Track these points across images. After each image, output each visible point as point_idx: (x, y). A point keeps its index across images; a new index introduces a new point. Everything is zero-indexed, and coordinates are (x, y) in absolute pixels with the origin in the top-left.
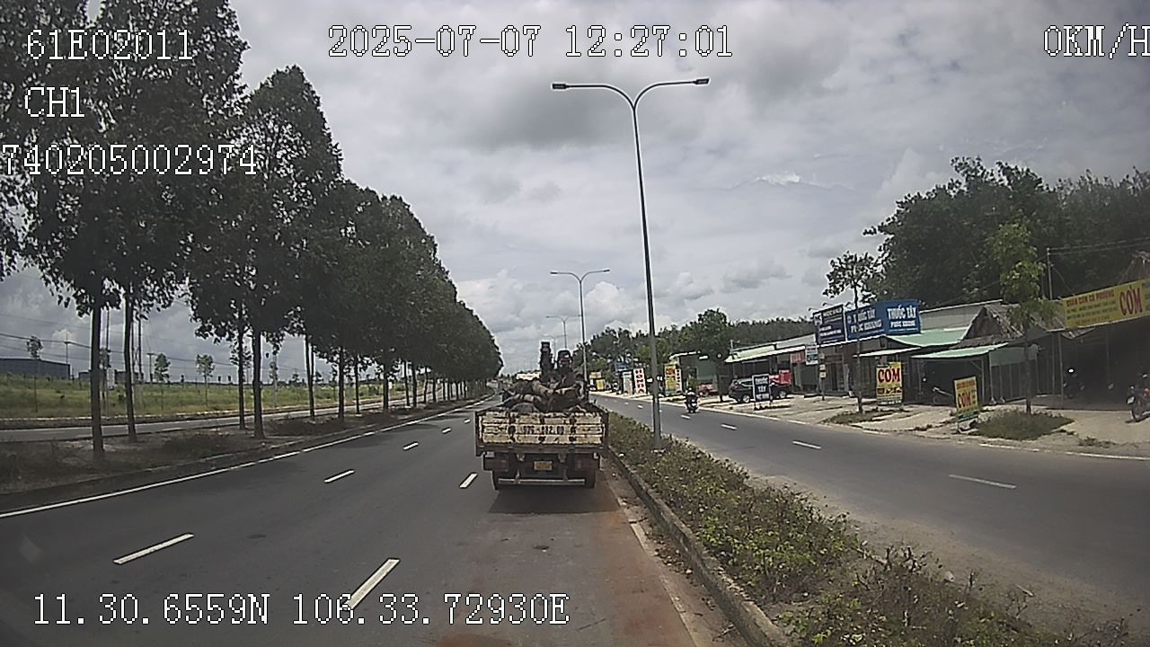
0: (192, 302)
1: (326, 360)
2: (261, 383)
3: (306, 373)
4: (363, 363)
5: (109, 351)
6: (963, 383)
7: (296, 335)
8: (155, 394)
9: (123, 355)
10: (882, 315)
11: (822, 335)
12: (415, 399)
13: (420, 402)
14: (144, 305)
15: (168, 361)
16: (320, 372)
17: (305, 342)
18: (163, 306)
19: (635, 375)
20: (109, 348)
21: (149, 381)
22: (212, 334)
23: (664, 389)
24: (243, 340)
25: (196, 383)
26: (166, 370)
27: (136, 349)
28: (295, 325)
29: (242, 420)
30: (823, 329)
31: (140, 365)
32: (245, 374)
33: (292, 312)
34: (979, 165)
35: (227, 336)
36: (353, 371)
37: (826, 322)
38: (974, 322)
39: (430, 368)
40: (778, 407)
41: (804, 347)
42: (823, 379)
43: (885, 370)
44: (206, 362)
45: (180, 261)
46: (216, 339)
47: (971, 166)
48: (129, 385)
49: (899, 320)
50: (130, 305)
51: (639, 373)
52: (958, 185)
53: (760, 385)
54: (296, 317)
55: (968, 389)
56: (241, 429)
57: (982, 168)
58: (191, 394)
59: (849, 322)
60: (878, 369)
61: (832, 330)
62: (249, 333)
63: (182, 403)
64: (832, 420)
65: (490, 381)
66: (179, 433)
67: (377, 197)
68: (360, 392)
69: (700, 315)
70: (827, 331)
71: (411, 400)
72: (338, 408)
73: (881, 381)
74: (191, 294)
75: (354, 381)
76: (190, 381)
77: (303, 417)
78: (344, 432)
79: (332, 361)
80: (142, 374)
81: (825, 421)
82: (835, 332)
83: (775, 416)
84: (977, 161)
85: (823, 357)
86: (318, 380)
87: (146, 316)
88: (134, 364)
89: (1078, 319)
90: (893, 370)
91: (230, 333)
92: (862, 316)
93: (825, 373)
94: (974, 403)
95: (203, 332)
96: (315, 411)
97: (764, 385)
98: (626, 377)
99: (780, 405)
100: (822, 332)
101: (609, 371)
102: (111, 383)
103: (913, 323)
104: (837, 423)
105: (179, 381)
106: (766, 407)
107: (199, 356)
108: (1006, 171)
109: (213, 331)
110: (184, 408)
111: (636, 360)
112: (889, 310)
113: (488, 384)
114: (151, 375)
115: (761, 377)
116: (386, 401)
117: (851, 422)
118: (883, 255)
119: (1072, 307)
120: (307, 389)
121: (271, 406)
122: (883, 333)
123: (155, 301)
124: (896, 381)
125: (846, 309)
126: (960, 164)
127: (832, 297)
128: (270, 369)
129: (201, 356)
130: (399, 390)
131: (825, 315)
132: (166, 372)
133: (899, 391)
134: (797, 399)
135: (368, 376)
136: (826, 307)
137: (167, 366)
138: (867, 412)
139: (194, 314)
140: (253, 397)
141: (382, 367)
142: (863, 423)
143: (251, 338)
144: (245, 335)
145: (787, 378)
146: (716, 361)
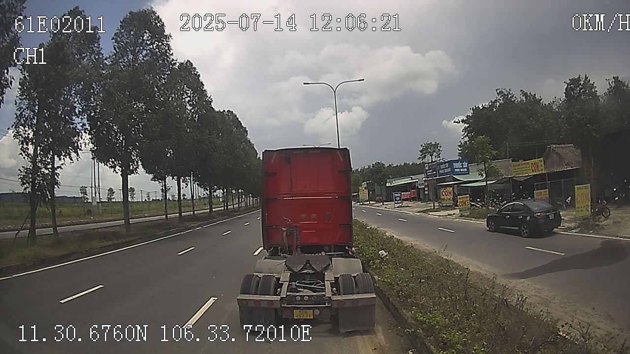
10: (451, 166)
11: (427, 174)
23: (359, 199)
37: (430, 168)
40: (406, 206)
42: (426, 194)
43: (445, 191)
47: (505, 93)
49: (459, 168)
53: (397, 197)
59: (439, 168)
70: (430, 172)
73: (443, 195)
81: (418, 212)
82: (433, 173)
85: (427, 185)
90: (449, 191)
94: (468, 205)
103: (466, 170)
104: (423, 213)
106: (400, 207)
112: (454, 164)
115: (397, 194)
122: (451, 174)
126: (500, 92)
131: (429, 165)
134: (417, 204)
138: (437, 208)
142: (433, 213)
145: (414, 194)
146: (380, 186)
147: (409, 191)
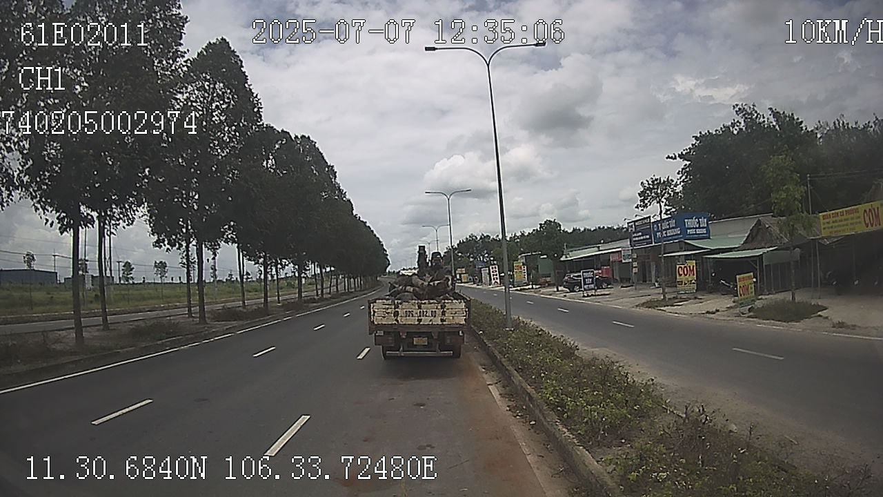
0: (149, 221)
1: (253, 263)
2: (205, 281)
3: (238, 273)
4: (281, 264)
5: (87, 261)
6: (743, 278)
7: (230, 243)
8: (123, 292)
9: (97, 263)
10: (680, 224)
11: (634, 239)
12: (322, 292)
13: (327, 293)
14: (113, 225)
15: (133, 266)
16: (250, 272)
17: (237, 250)
18: (128, 225)
19: (491, 270)
20: (87, 258)
21: (118, 282)
22: (165, 245)
23: (513, 281)
24: (190, 249)
25: (155, 283)
26: (131, 274)
27: (107, 258)
28: (229, 236)
29: (190, 310)
30: (635, 235)
31: (111, 270)
32: (192, 275)
33: (227, 227)
34: (754, 110)
35: (177, 246)
36: (274, 270)
37: (638, 229)
38: (751, 230)
39: (333, 267)
40: (602, 295)
41: (620, 249)
42: (635, 273)
43: (683, 266)
44: (161, 266)
45: (139, 190)
46: (168, 249)
47: (748, 110)
48: (102, 286)
49: (693, 228)
50: (102, 224)
51: (494, 270)
52: (738, 124)
53: (587, 278)
54: (230, 230)
55: (747, 282)
56: (188, 317)
57: (756, 112)
58: (151, 291)
59: (656, 229)
60: (678, 266)
61: (642, 235)
62: (194, 243)
63: (144, 299)
64: (643, 305)
65: (380, 276)
66: (141, 322)
67: (290, 136)
68: (280, 286)
69: (541, 224)
70: (638, 237)
71: (320, 292)
72: (263, 300)
73: (680, 275)
74: (149, 215)
75: (275, 278)
76: (150, 282)
77: (236, 307)
78: (268, 317)
79: (258, 263)
80: (113, 277)
81: (637, 306)
82: (644, 237)
83: (599, 302)
84: (752, 107)
85: (635, 257)
86: (248, 278)
87: (115, 233)
88: (106, 270)
89: (831, 230)
90: (690, 267)
91: (179, 244)
92: (665, 225)
93: (637, 269)
94: (752, 293)
95: (158, 244)
96: (246, 302)
97: (590, 278)
98: (484, 272)
99: (602, 293)
100: (635, 237)
101: (471, 268)
102: (89, 285)
103: (704, 231)
104: (647, 307)
105: (142, 282)
106: (592, 295)
107: (156, 262)
108: (776, 114)
109: (166, 243)
110: (144, 303)
111: (492, 259)
112: (686, 220)
113: (378, 279)
114: (120, 278)
115: (588, 272)
116: (300, 292)
117: (657, 307)
118: (681, 178)
119: (827, 220)
120: (239, 285)
121: (212, 299)
122: (681, 238)
123: (121, 221)
124: (691, 275)
125: (652, 220)
126: (740, 109)
127: (642, 210)
128: (212, 271)
129: (158, 262)
130: (310, 284)
131: (636, 224)
132: (131, 275)
133: (694, 283)
134: (616, 290)
135: (286, 274)
136: (638, 218)
137: (132, 269)
138: (669, 299)
139: (152, 231)
140: (197, 292)
141: (297, 267)
142: (666, 307)
143: (195, 247)
144: (191, 245)
146: (552, 260)
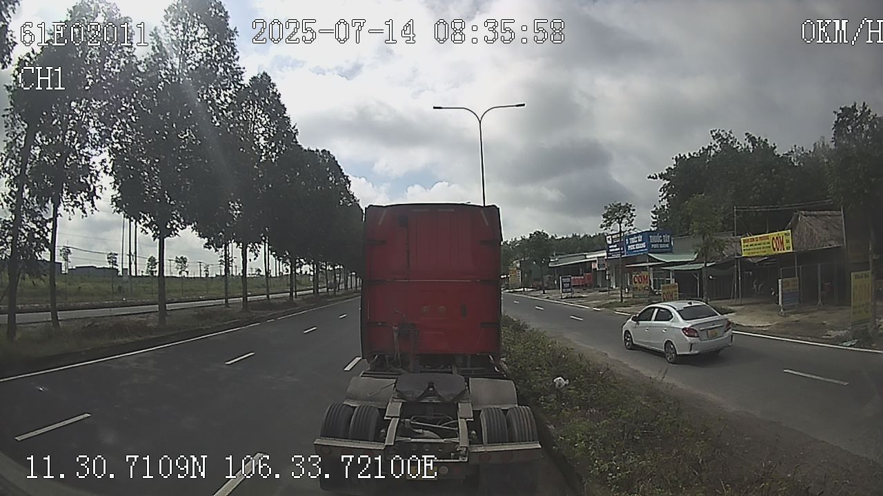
6: (668, 287)
10: (646, 240)
11: (611, 250)
30: (612, 246)
37: (614, 242)
40: (578, 297)
42: (607, 280)
43: (638, 276)
47: (724, 136)
49: (657, 243)
53: (565, 283)
55: (671, 290)
59: (627, 243)
60: (634, 276)
61: (617, 247)
64: (604, 305)
69: (531, 234)
70: (614, 248)
81: (599, 306)
82: (619, 249)
85: (609, 266)
89: (749, 251)
90: (644, 276)
92: (633, 240)
93: (609, 277)
97: (568, 282)
103: (667, 246)
106: (570, 298)
112: (651, 237)
115: (567, 278)
122: (646, 251)
126: (716, 135)
131: (613, 237)
133: (647, 290)
134: (594, 294)
138: (625, 302)
145: (589, 279)
146: (541, 266)
147: (582, 275)
